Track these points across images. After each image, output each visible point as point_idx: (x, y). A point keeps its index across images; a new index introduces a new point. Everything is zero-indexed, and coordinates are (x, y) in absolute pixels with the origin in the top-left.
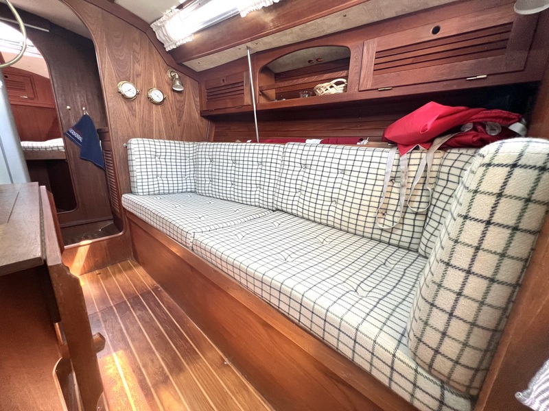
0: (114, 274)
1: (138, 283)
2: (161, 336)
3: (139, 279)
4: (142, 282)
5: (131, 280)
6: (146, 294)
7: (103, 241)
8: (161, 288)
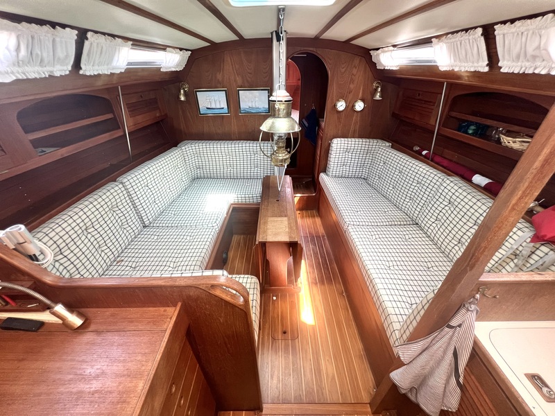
0: (306, 217)
1: (316, 228)
3: (317, 226)
4: (318, 229)
5: (313, 224)
7: (305, 196)
8: (326, 237)
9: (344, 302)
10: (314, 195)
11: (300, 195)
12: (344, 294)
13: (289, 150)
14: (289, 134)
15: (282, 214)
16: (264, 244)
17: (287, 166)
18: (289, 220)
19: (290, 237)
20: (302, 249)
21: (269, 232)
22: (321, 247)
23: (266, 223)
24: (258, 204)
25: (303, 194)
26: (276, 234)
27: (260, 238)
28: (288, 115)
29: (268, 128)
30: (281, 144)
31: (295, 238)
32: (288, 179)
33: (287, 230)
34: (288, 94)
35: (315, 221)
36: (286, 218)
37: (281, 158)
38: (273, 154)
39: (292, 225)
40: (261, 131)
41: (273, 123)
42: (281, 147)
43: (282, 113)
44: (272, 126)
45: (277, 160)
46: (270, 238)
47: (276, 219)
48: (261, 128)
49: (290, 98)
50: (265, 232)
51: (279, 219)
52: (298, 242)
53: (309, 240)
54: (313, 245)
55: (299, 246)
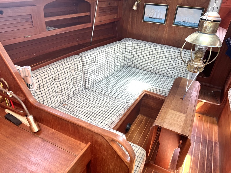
0: (205, 121)
3: (212, 132)
4: (213, 135)
6: (210, 142)
7: (209, 103)
8: (218, 145)
10: (219, 104)
11: (205, 101)
13: (205, 61)
14: (209, 48)
15: (182, 110)
16: (159, 129)
17: (199, 73)
18: (187, 117)
19: (182, 131)
20: (190, 144)
21: (167, 120)
22: (210, 151)
23: (166, 113)
24: (165, 97)
25: (208, 101)
26: (172, 124)
27: (158, 122)
28: (214, 32)
29: (192, 40)
30: (199, 55)
31: (186, 133)
32: (198, 84)
33: (182, 124)
34: (219, 16)
35: (212, 128)
36: (184, 115)
37: (196, 66)
38: (190, 61)
39: (188, 122)
40: (186, 41)
41: (198, 37)
42: (197, 57)
43: (209, 30)
44: (197, 39)
45: (191, 67)
46: (165, 126)
47: (175, 112)
48: (186, 39)
49: (220, 19)
50: (163, 119)
51: (178, 113)
52: (189, 138)
53: (201, 141)
54: (203, 147)
55: (188, 140)
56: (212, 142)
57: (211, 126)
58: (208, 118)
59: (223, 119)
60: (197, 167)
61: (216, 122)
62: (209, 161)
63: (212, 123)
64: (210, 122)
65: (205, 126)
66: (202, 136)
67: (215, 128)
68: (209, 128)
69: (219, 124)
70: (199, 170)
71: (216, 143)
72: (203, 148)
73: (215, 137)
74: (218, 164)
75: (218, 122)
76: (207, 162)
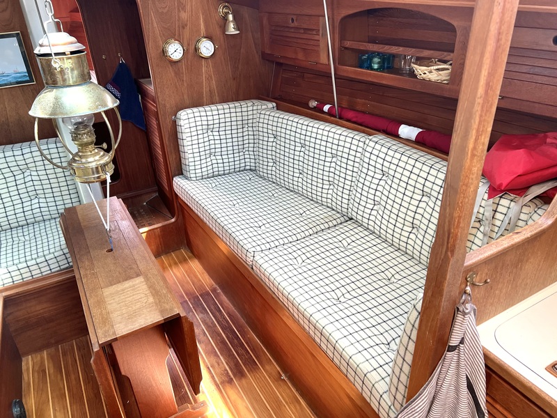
0: (170, 266)
1: (196, 280)
2: (223, 342)
3: (196, 276)
4: (200, 280)
5: (188, 276)
6: (205, 295)
7: (157, 228)
8: (219, 291)
9: (288, 391)
10: (173, 220)
11: (146, 229)
12: (283, 377)
13: (105, 146)
14: (98, 115)
15: (129, 273)
18: (147, 279)
19: (162, 312)
20: (191, 325)
21: (115, 317)
22: (216, 311)
23: (101, 303)
24: (70, 269)
25: (150, 225)
26: (131, 317)
27: (98, 337)
28: (85, 79)
29: (49, 110)
30: (86, 139)
31: (172, 309)
32: (115, 205)
33: (151, 300)
35: (190, 268)
36: (140, 280)
37: (93, 165)
38: (74, 160)
39: (158, 288)
40: (34, 118)
41: (56, 99)
42: (87, 144)
43: (72, 76)
44: (57, 105)
45: (85, 171)
46: (122, 329)
47: (119, 287)
48: (31, 113)
50: (106, 320)
51: (127, 284)
52: (182, 316)
53: (191, 306)
54: (202, 313)
55: (184, 321)
56: (208, 294)
57: (186, 266)
58: (173, 258)
59: (196, 241)
60: (219, 356)
61: (191, 254)
62: (226, 328)
63: (185, 260)
64: (180, 262)
65: (178, 274)
66: (186, 294)
67: (195, 265)
68: (186, 272)
69: (196, 255)
70: (225, 359)
71: (214, 290)
72: (201, 315)
73: (207, 281)
74: (242, 321)
75: (192, 252)
76: (225, 333)
